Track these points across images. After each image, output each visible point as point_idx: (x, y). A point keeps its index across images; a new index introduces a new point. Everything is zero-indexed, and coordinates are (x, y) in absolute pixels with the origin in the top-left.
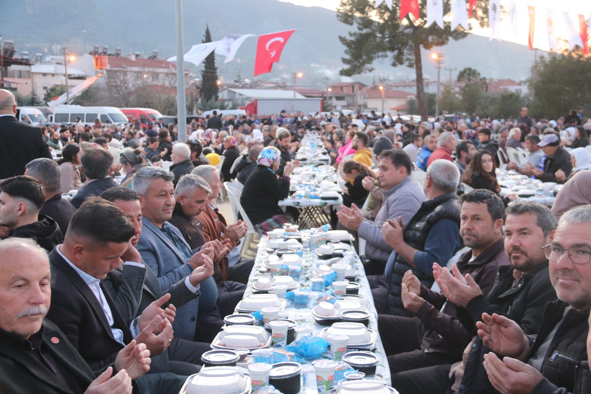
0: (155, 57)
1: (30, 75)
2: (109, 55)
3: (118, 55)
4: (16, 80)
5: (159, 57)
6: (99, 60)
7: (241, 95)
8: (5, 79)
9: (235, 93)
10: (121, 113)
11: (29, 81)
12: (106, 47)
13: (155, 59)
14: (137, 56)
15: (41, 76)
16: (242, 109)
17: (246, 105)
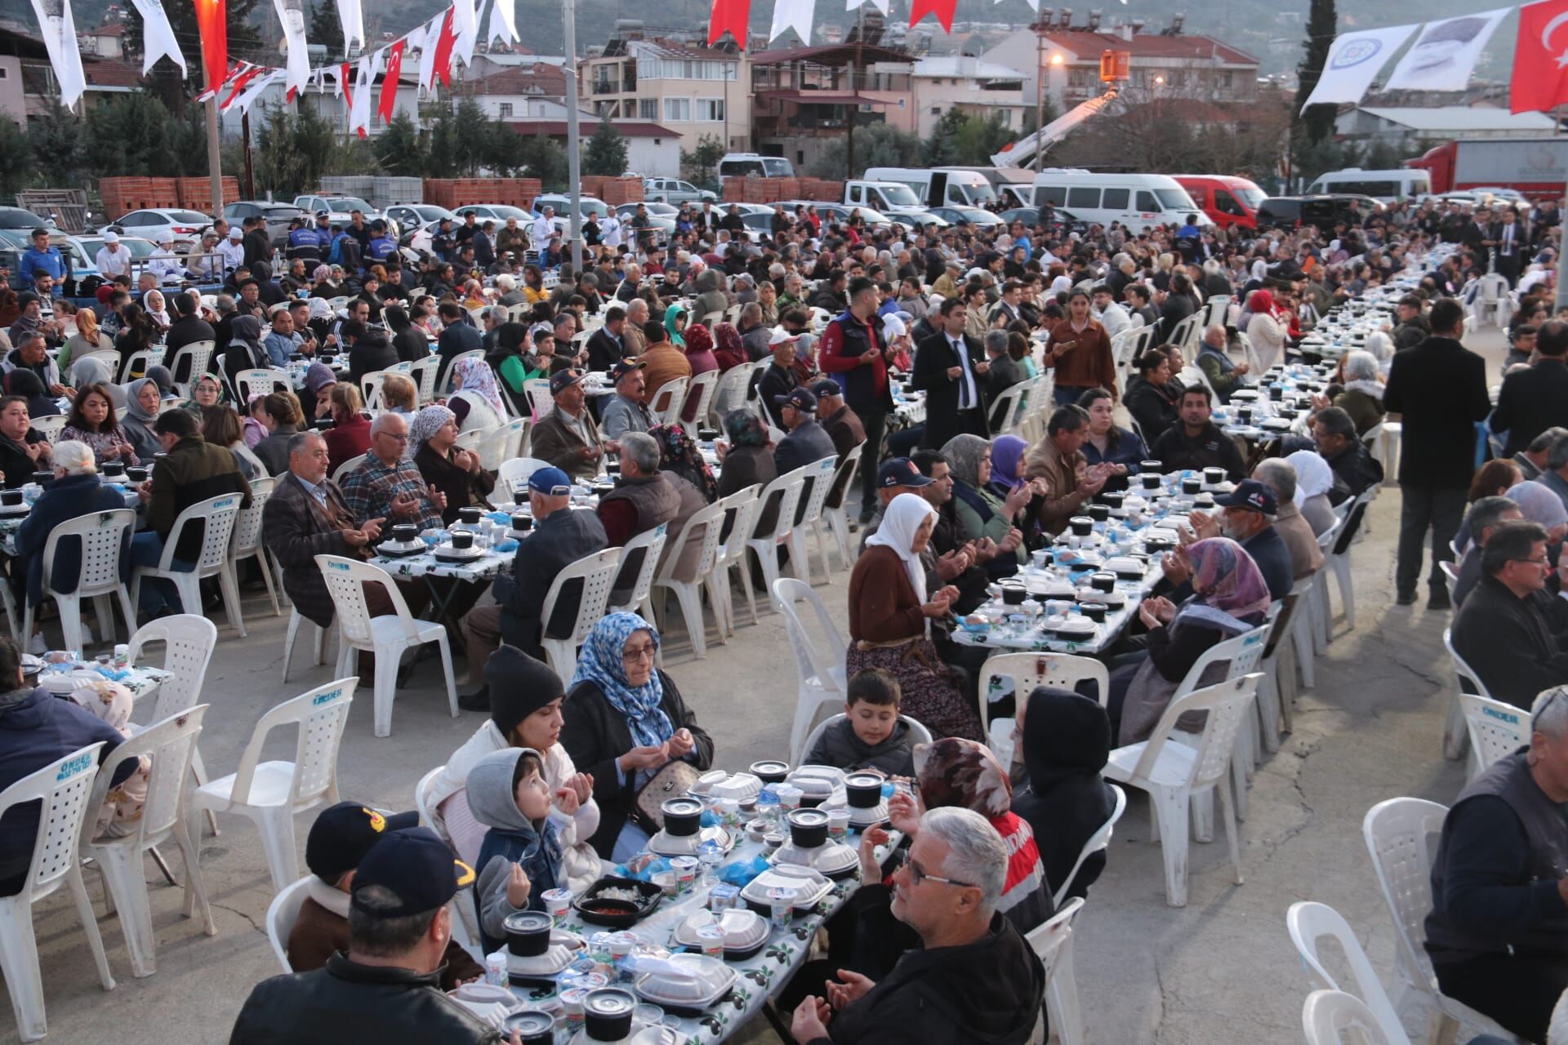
0: (1177, 30)
1: (909, 81)
2: (1074, 30)
3: (1092, 28)
4: (882, 95)
5: (1188, 30)
6: (1112, 61)
7: (1392, 123)
8: (862, 94)
9: (1377, 117)
10: (1178, 186)
11: (906, 97)
12: (1069, 10)
13: (1177, 36)
14: (1136, 28)
15: (928, 85)
16: (1415, 166)
17: (1426, 156)
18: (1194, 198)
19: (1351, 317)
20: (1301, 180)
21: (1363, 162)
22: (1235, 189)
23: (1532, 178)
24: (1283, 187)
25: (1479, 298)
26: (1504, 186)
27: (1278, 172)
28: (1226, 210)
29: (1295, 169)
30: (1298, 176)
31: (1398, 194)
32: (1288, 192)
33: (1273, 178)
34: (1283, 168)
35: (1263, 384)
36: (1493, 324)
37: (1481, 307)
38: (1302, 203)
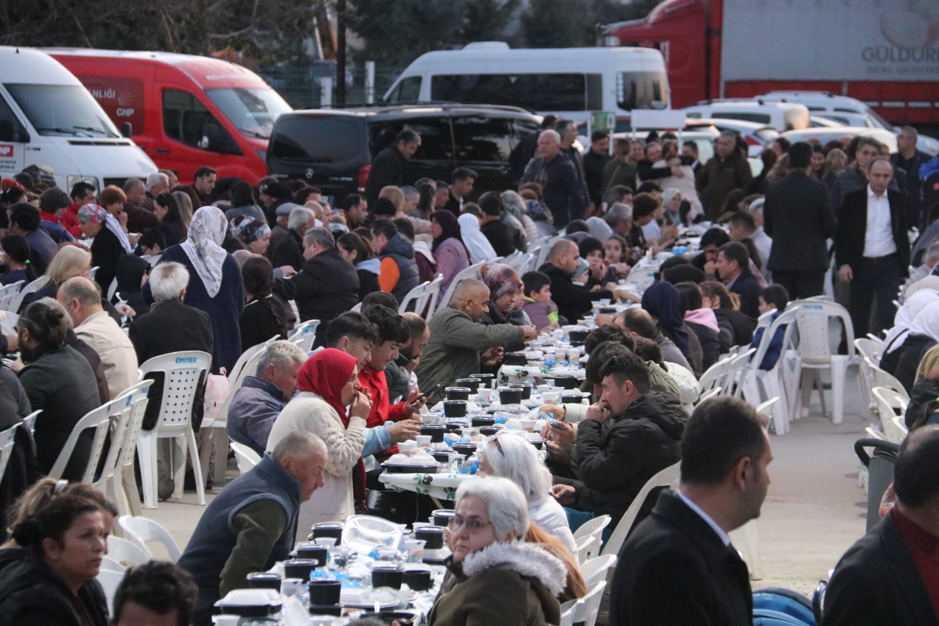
10: (69, 77)
16: (629, 40)
17: (653, 16)
18: (109, 107)
19: (497, 404)
20: (371, 67)
21: (513, 26)
22: (212, 87)
23: (894, 72)
24: (327, 84)
25: (788, 354)
26: (832, 88)
27: (314, 47)
28: (192, 138)
29: (354, 41)
30: (361, 58)
31: (596, 105)
32: (341, 98)
33: (304, 62)
34: (326, 39)
35: (291, 572)
36: (825, 414)
37: (794, 378)
38: (376, 126)
